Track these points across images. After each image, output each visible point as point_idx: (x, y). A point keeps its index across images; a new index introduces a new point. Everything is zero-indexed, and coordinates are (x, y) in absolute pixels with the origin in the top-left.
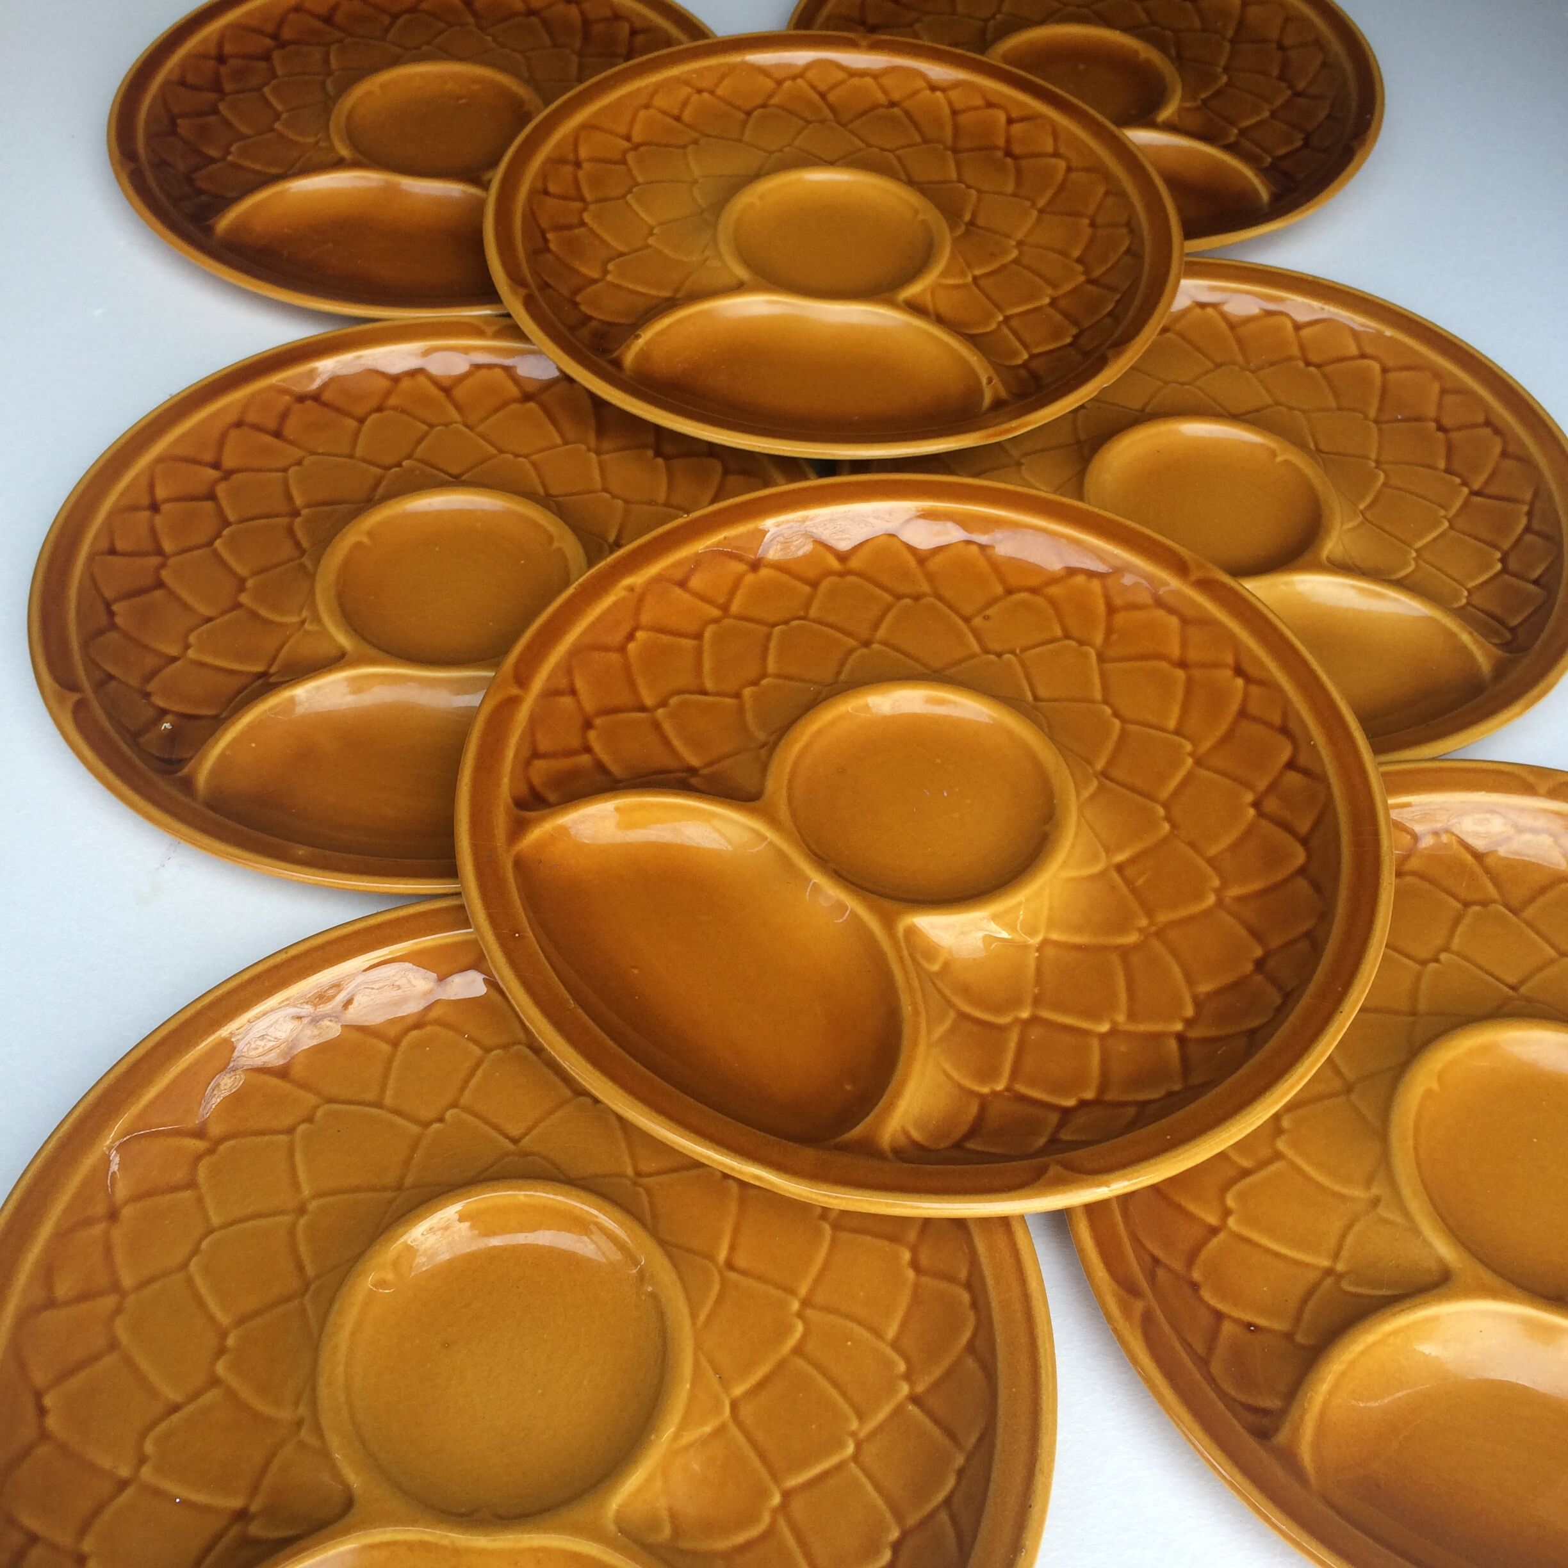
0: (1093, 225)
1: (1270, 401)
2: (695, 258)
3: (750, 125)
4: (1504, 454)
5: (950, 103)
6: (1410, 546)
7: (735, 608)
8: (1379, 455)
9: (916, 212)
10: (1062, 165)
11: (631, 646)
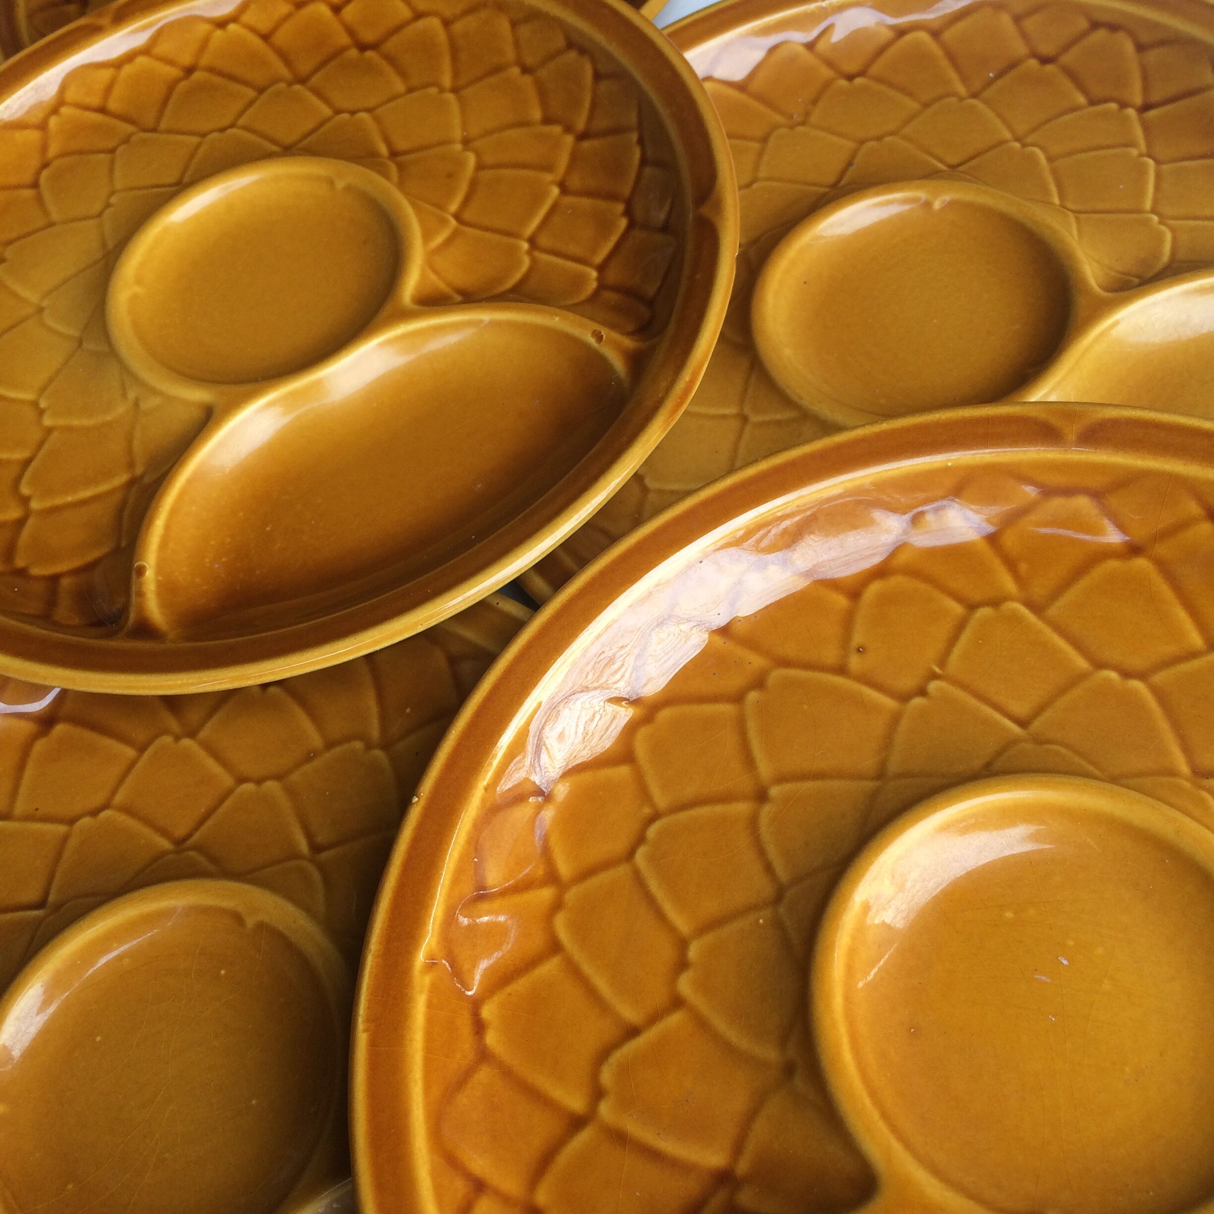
0: (526, 70)
1: (851, 145)
2: (121, 410)
3: (47, 196)
4: (1141, 48)
5: (253, 30)
6: (1140, 211)
7: (564, 869)
8: (1012, 131)
9: (331, 182)
10: (435, 23)
11: (491, 1039)
